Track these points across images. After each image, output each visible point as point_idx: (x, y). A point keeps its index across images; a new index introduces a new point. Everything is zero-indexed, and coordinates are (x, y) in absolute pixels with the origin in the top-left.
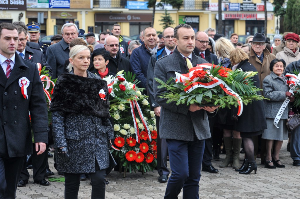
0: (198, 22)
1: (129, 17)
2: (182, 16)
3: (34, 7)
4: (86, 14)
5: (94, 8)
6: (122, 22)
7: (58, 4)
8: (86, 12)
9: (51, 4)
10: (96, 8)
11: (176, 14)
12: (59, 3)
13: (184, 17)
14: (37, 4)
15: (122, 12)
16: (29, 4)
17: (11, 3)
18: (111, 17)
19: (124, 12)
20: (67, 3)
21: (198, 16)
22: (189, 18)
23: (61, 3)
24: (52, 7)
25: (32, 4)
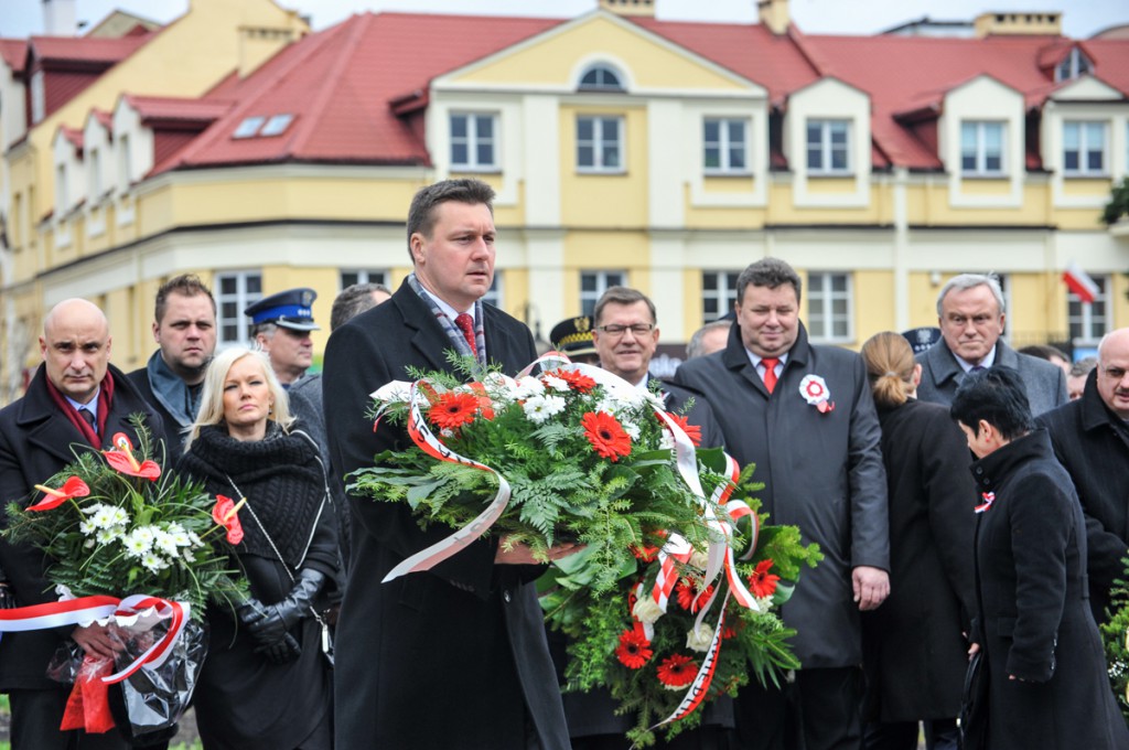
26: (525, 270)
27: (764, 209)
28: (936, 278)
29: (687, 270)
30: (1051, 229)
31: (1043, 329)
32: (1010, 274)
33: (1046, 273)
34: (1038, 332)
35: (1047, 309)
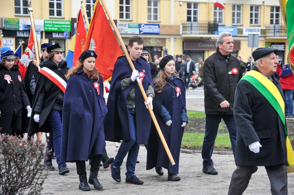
0: (284, 50)
2: (268, 43)
3: (124, 33)
4: (175, 41)
5: (183, 34)
6: (210, 50)
7: (148, 30)
8: (175, 38)
9: (141, 29)
10: (185, 34)
11: (263, 40)
12: (149, 28)
13: (270, 44)
14: (127, 29)
15: (210, 39)
16: (119, 29)
18: (200, 45)
19: (212, 38)
20: (157, 28)
21: (284, 44)
22: (275, 45)
23: (151, 28)
24: (142, 33)
25: (122, 29)
28: (181, 3)
31: (207, 20)
32: (199, 3)
33: (209, 3)
34: (206, 21)
35: (209, 14)
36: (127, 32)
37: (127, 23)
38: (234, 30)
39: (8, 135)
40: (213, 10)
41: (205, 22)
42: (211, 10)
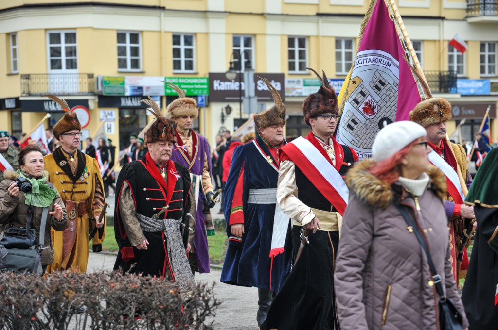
1: (456, 111)
3: (297, 95)
12: (338, 85)
14: (301, 89)
16: (289, 89)
17: (260, 87)
25: (294, 89)
26: (207, 34)
27: (317, 5)
29: (282, 35)
30: (443, 19)
31: (437, 69)
32: (423, 41)
33: (439, 41)
34: (435, 71)
35: (439, 59)
36: (301, 93)
37: (301, 79)
38: (484, 85)
39: (149, 276)
40: (446, 53)
41: (433, 73)
42: (443, 52)
